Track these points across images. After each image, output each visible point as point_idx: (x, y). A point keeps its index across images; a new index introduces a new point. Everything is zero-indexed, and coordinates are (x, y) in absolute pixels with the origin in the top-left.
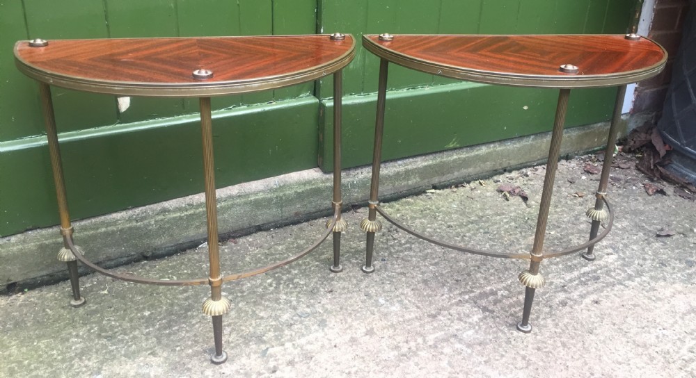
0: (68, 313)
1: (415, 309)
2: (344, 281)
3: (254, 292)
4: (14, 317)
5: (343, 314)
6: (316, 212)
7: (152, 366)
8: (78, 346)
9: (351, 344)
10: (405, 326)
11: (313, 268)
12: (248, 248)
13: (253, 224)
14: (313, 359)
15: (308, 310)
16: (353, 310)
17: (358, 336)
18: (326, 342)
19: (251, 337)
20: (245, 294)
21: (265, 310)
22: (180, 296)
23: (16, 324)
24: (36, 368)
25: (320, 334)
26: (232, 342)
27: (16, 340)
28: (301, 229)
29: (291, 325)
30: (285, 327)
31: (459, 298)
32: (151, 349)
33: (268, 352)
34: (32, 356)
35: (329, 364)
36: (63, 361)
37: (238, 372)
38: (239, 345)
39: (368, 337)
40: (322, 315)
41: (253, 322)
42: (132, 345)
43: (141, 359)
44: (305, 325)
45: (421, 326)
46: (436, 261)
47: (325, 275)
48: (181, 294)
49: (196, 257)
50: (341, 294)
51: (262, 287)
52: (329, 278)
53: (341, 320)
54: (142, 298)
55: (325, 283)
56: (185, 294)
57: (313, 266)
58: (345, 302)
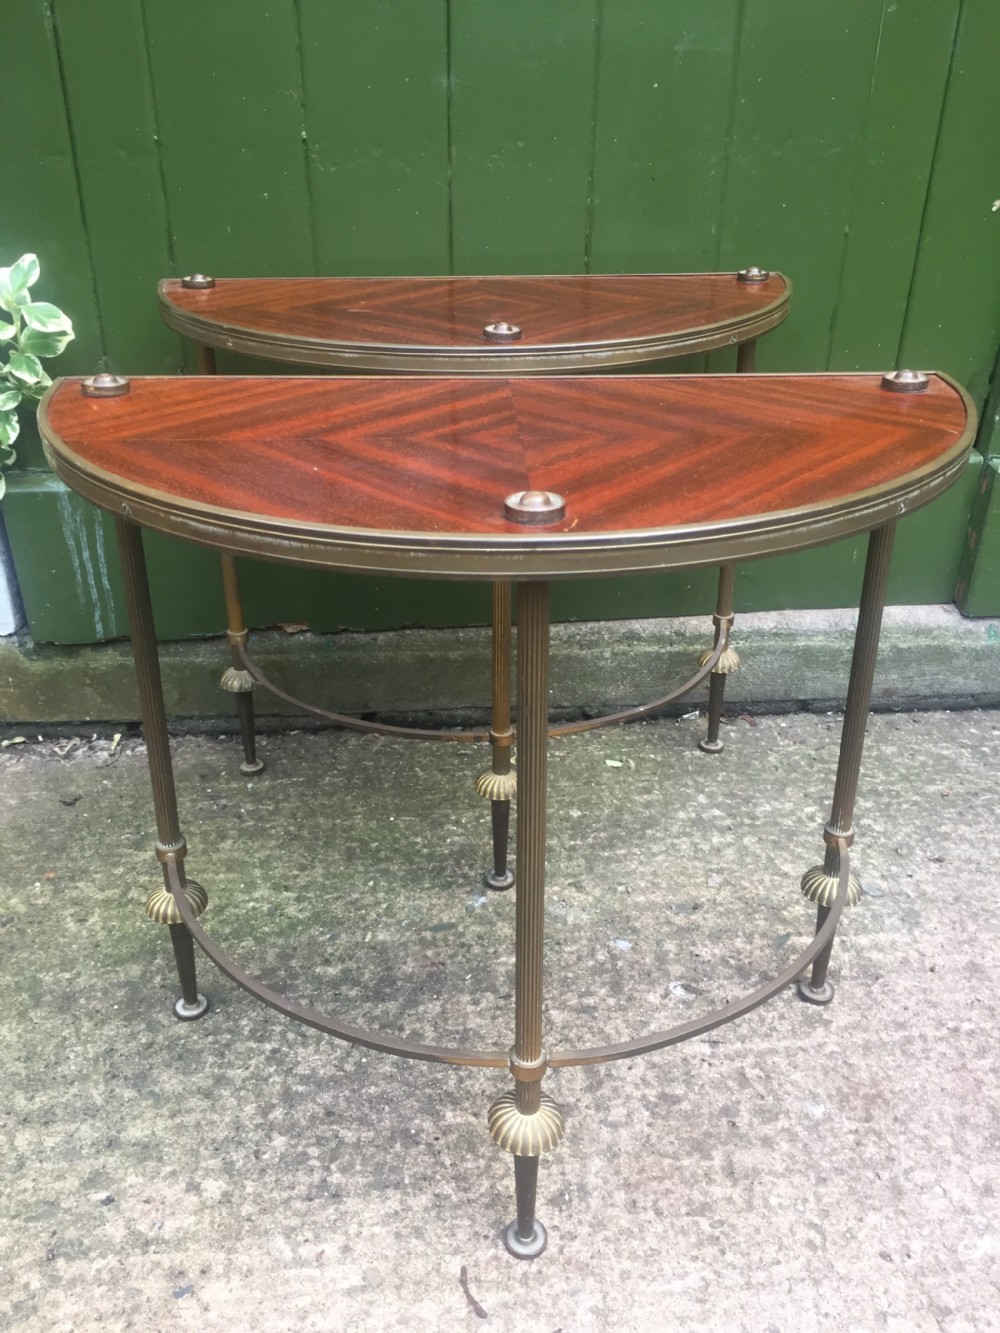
0: (448, 782)
2: (972, 845)
3: (776, 824)
4: (364, 769)
5: (959, 912)
6: (930, 697)
7: (572, 906)
8: (456, 838)
9: (967, 974)
11: (905, 806)
12: (775, 739)
13: (793, 695)
14: (881, 980)
15: (884, 885)
18: (913, 957)
19: (759, 905)
20: (758, 823)
21: (792, 862)
22: (637, 798)
23: (368, 780)
24: (388, 859)
25: (901, 938)
26: (721, 904)
27: (363, 806)
28: (892, 725)
32: (575, 876)
33: (789, 943)
34: (384, 838)
35: (914, 999)
36: (430, 857)
37: (724, 961)
38: (733, 912)
40: (913, 902)
41: (767, 878)
44: (873, 910)
47: (931, 825)
48: (640, 794)
49: (675, 734)
50: (959, 870)
51: (794, 818)
52: (939, 834)
53: (954, 922)
54: (570, 786)
55: (928, 840)
56: (645, 797)
57: (907, 802)
58: (968, 889)
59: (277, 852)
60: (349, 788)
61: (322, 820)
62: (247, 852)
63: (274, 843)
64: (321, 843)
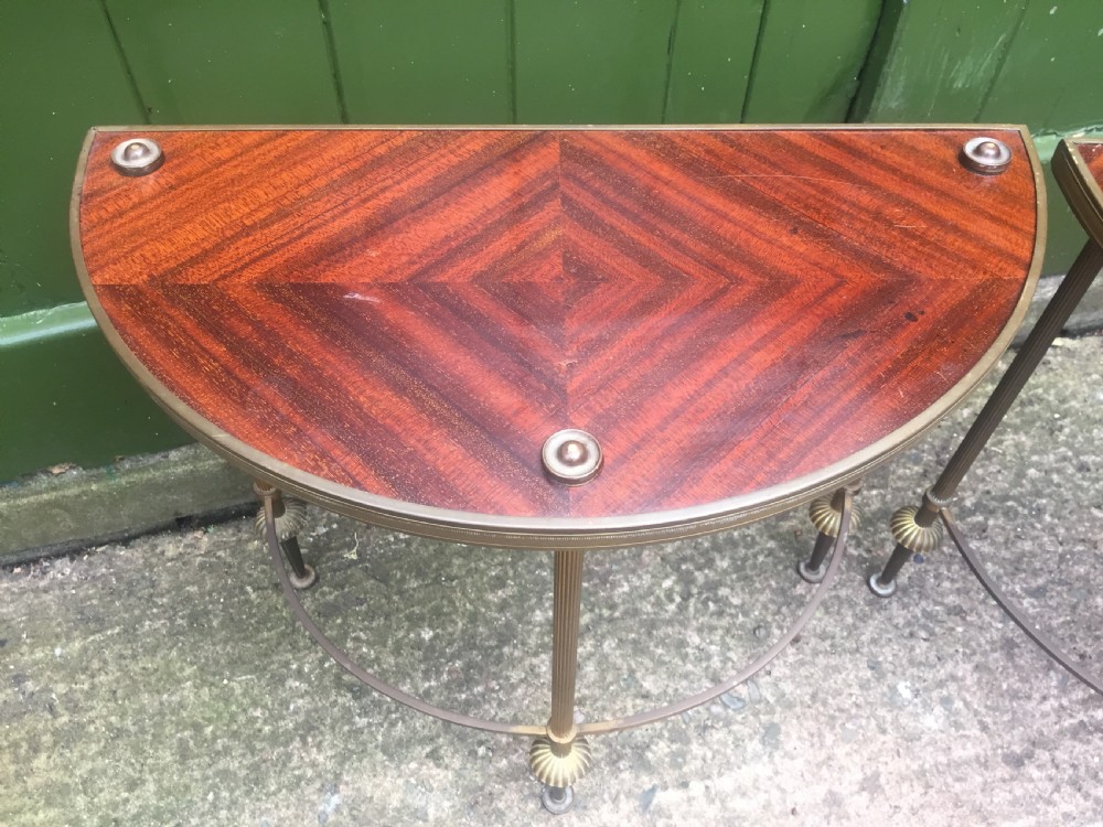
0: (285, 605)
1: (975, 731)
2: (827, 611)
3: (635, 612)
4: (189, 598)
5: (817, 718)
7: (431, 790)
8: (300, 702)
9: (827, 810)
10: (950, 780)
11: (760, 559)
15: (744, 691)
16: (841, 710)
17: (843, 790)
18: (775, 795)
19: (623, 747)
20: (617, 614)
21: (654, 672)
22: (491, 596)
23: (193, 618)
24: (227, 751)
25: (762, 769)
27: (192, 664)
29: (706, 728)
30: (692, 733)
31: (1081, 716)
32: (432, 740)
33: (655, 802)
34: (220, 715)
36: (274, 739)
39: (865, 794)
40: (771, 712)
41: (629, 704)
42: (396, 720)
43: (413, 765)
44: (735, 734)
45: (986, 788)
46: (1041, 581)
47: (786, 586)
48: (493, 589)
50: (816, 653)
51: (652, 599)
52: (793, 598)
53: (812, 735)
54: (420, 587)
55: (784, 609)
56: (500, 593)
57: (762, 551)
58: (824, 680)
59: (100, 763)
60: (174, 633)
61: (145, 698)
62: (66, 768)
63: (94, 748)
64: (149, 738)
